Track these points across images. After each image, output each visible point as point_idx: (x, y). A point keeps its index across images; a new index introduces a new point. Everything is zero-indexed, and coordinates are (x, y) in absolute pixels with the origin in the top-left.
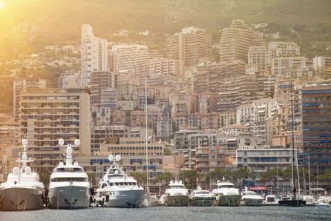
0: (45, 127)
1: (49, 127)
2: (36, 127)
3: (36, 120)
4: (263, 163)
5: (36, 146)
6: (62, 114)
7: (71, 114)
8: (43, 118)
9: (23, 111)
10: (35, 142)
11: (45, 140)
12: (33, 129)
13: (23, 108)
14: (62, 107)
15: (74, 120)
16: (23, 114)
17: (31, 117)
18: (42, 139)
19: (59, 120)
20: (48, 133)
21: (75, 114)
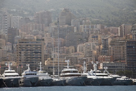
0: (28, 54)
1: (30, 54)
2: (25, 54)
3: (25, 51)
4: (112, 68)
5: (25, 61)
6: (35, 49)
7: (38, 49)
8: (27, 50)
9: (19, 48)
10: (24, 60)
11: (28, 59)
12: (23, 55)
13: (20, 46)
14: (35, 46)
15: (40, 51)
16: (20, 49)
17: (23, 50)
18: (27, 59)
19: (33, 51)
20: (29, 56)
21: (40, 49)
